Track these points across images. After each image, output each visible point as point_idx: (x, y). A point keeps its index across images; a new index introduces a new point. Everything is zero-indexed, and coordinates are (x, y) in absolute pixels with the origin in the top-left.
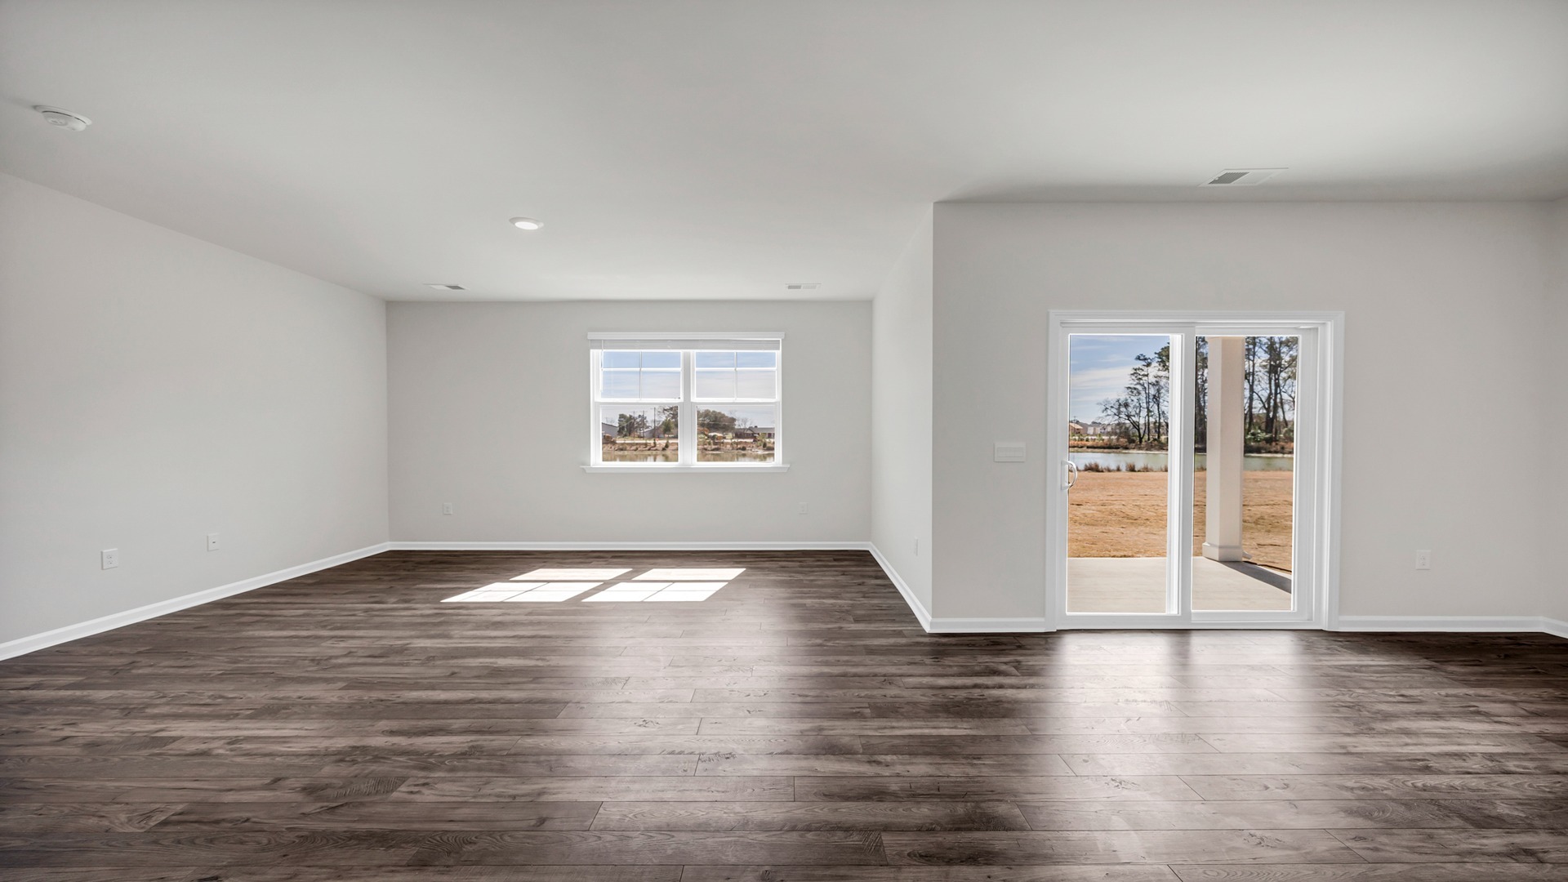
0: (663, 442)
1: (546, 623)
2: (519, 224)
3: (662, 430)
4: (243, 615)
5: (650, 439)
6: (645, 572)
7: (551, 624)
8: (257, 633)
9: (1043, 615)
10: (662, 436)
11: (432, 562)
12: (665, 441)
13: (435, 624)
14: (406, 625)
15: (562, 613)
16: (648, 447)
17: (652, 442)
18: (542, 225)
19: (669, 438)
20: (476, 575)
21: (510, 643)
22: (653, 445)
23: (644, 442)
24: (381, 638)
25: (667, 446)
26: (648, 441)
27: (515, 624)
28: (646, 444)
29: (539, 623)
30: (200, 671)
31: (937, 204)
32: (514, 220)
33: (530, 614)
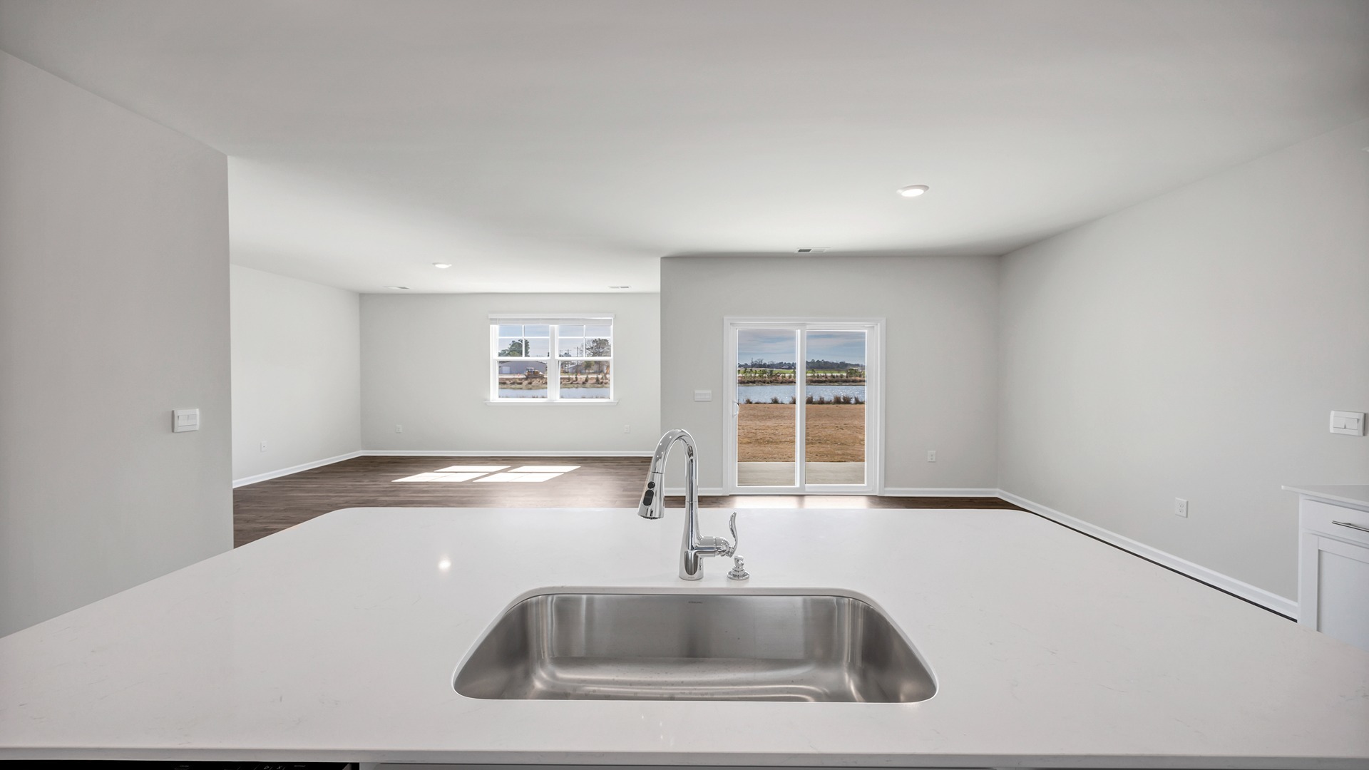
0: (584, 377)
1: (452, 491)
2: (437, 266)
3: (584, 366)
4: (284, 487)
5: (573, 374)
6: (520, 467)
7: (455, 491)
8: (295, 494)
9: (722, 486)
10: (584, 371)
11: (389, 462)
12: (585, 376)
13: (391, 491)
14: (374, 492)
15: (462, 487)
16: (571, 381)
17: (574, 377)
18: (450, 265)
19: (589, 373)
20: (415, 469)
21: (431, 499)
22: (574, 379)
23: (567, 376)
24: (362, 497)
25: (587, 380)
26: (571, 376)
27: (434, 491)
28: (569, 379)
29: (448, 491)
30: (273, 508)
31: (662, 258)
32: (434, 264)
33: (445, 487)
